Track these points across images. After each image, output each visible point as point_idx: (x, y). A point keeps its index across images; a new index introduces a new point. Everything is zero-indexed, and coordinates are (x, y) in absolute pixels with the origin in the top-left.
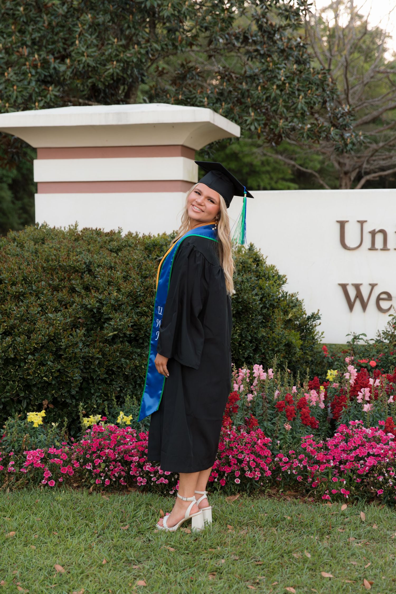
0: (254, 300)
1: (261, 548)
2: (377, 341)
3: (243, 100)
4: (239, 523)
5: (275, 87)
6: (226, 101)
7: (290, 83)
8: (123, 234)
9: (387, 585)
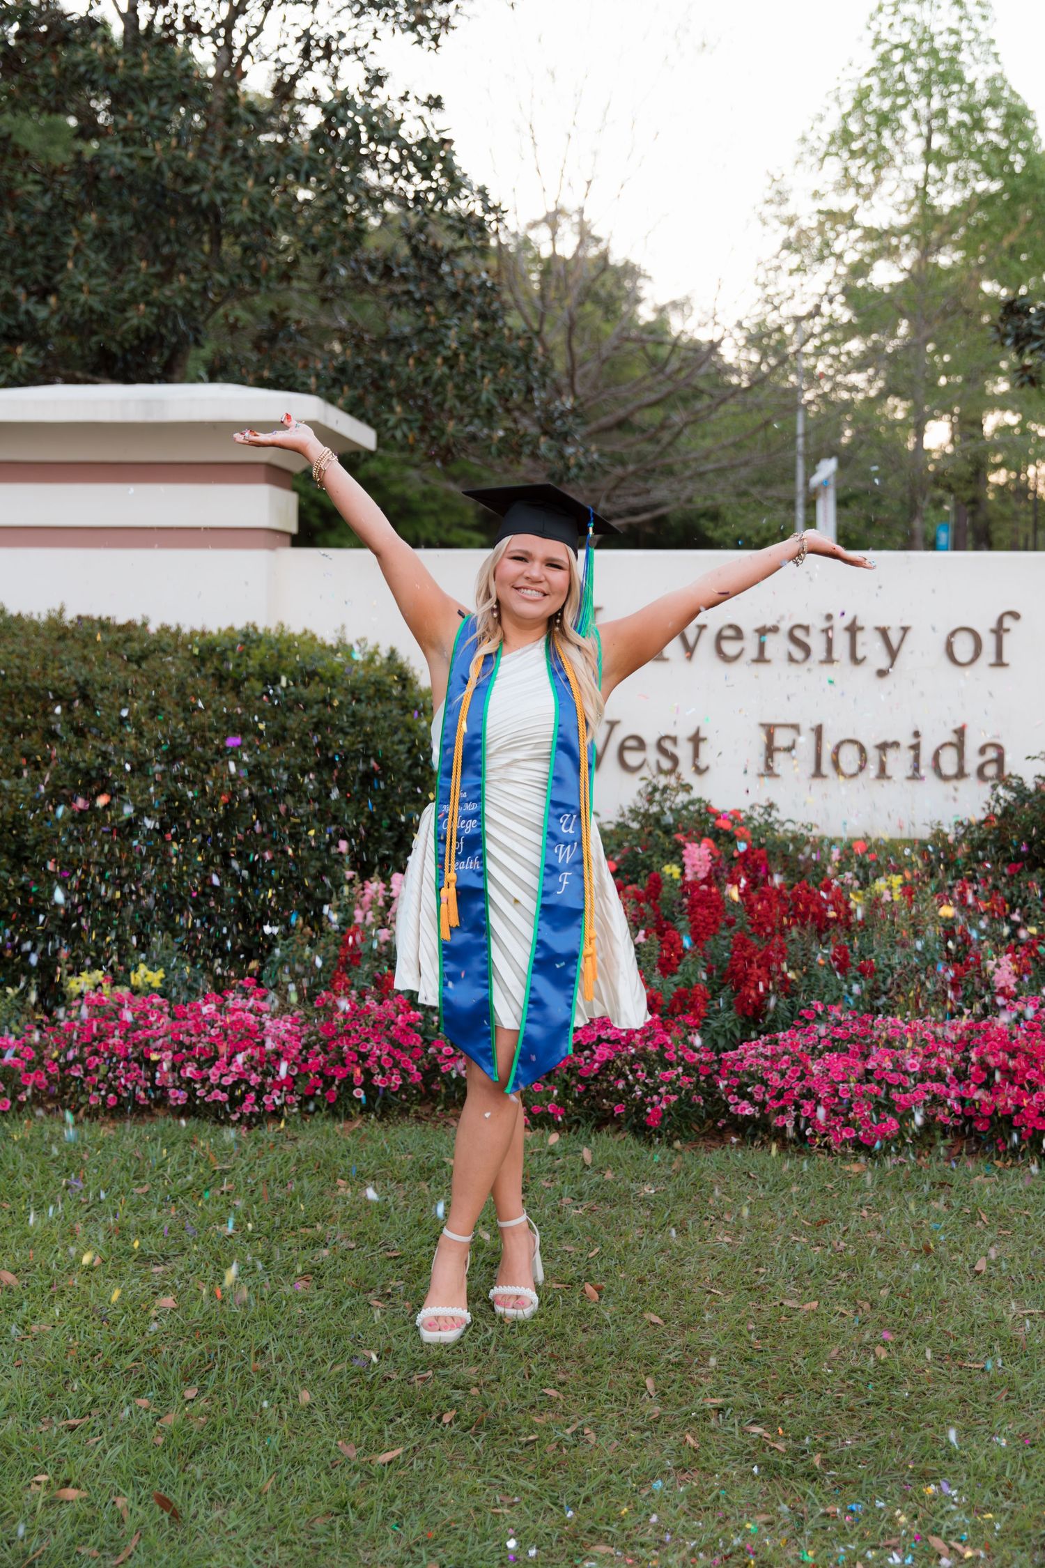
0: (397, 752)
1: (399, 1225)
2: (619, 825)
3: (382, 383)
4: (360, 1174)
5: (439, 360)
6: (350, 384)
7: (467, 355)
8: (153, 628)
9: (630, 1291)
